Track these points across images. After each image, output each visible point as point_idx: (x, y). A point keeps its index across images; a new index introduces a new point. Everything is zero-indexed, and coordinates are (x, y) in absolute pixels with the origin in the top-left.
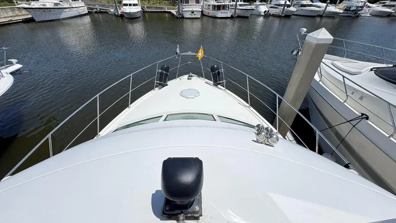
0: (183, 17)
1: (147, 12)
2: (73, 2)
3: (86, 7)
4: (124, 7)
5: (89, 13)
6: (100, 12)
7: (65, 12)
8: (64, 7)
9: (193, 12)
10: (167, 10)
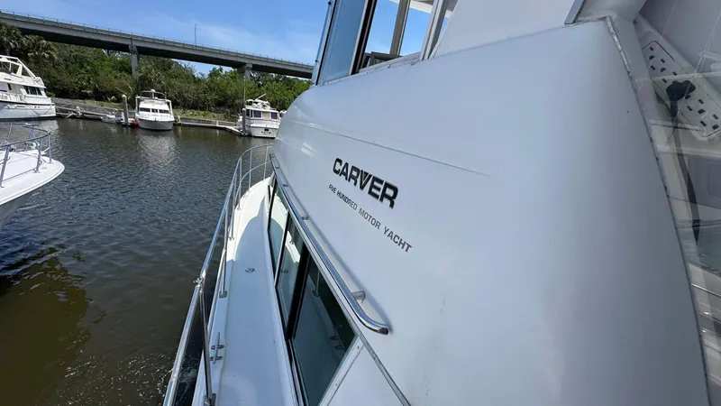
0: (250, 136)
1: (180, 125)
2: (30, 95)
3: (53, 107)
4: (141, 112)
5: (58, 118)
6: (83, 118)
7: (9, 108)
8: (9, 100)
9: (267, 130)
10: (218, 125)
